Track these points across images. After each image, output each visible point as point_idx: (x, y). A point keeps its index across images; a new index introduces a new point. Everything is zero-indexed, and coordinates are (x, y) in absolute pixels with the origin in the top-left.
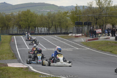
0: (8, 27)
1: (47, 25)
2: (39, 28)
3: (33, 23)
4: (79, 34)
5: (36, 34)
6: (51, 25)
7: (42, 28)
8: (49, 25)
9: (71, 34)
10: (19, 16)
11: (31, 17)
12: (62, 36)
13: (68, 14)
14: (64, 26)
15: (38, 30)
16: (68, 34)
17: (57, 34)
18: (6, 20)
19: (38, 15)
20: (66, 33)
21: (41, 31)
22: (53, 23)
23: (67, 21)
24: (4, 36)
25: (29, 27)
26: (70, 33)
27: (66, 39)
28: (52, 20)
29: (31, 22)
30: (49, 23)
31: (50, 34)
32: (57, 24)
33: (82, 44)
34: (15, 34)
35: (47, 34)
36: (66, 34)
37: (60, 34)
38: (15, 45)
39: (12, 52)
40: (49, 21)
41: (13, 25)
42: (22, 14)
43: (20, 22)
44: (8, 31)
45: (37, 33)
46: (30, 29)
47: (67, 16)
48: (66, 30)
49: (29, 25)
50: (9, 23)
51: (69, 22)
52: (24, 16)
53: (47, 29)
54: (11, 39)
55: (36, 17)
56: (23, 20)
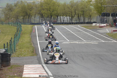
0: (29, 16)
1: (70, 14)
2: (61, 17)
3: (55, 12)
4: (104, 24)
5: (58, 24)
6: (74, 14)
7: (64, 17)
8: (72, 14)
9: (95, 24)
10: (41, 5)
11: (54, 5)
12: (86, 26)
13: (91, 3)
14: (87, 15)
15: (60, 20)
16: (91, 23)
17: (80, 24)
18: (28, 8)
19: (61, 4)
20: (90, 22)
21: (63, 21)
22: (76, 12)
23: (90, 10)
24: (25, 25)
25: (51, 16)
26: (94, 22)
27: (90, 29)
28: (75, 9)
29: (53, 11)
30: (72, 12)
31: (73, 23)
32: (80, 13)
33: (107, 35)
34: (37, 23)
35: (70, 23)
36: (90, 24)
37: (83, 24)
38: (36, 36)
39: (33, 45)
40: (72, 10)
41: (35, 14)
42: (44, 3)
43: (42, 11)
44: (30, 20)
45: (59, 22)
46: (52, 18)
47: (91, 5)
48: (90, 19)
49: (51, 14)
50: (31, 12)
51: (92, 11)
52: (46, 5)
53: (70, 18)
54: (32, 30)
55: (59, 6)
56: (46, 9)
